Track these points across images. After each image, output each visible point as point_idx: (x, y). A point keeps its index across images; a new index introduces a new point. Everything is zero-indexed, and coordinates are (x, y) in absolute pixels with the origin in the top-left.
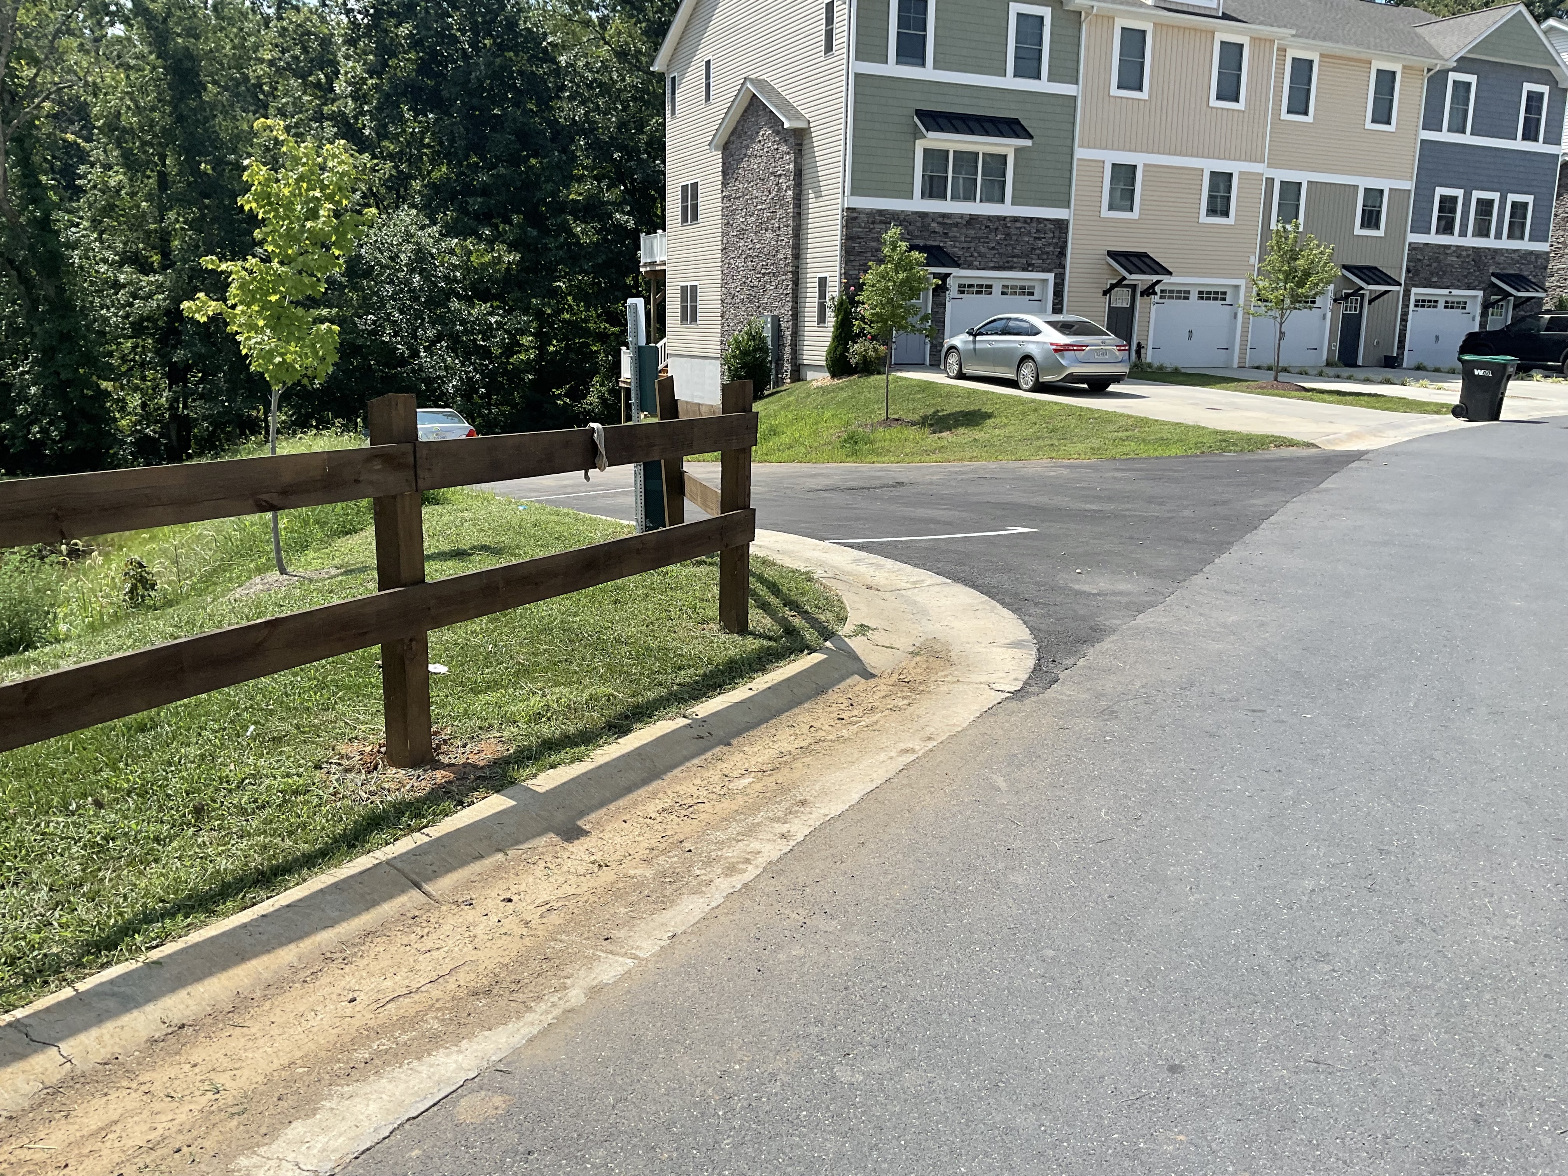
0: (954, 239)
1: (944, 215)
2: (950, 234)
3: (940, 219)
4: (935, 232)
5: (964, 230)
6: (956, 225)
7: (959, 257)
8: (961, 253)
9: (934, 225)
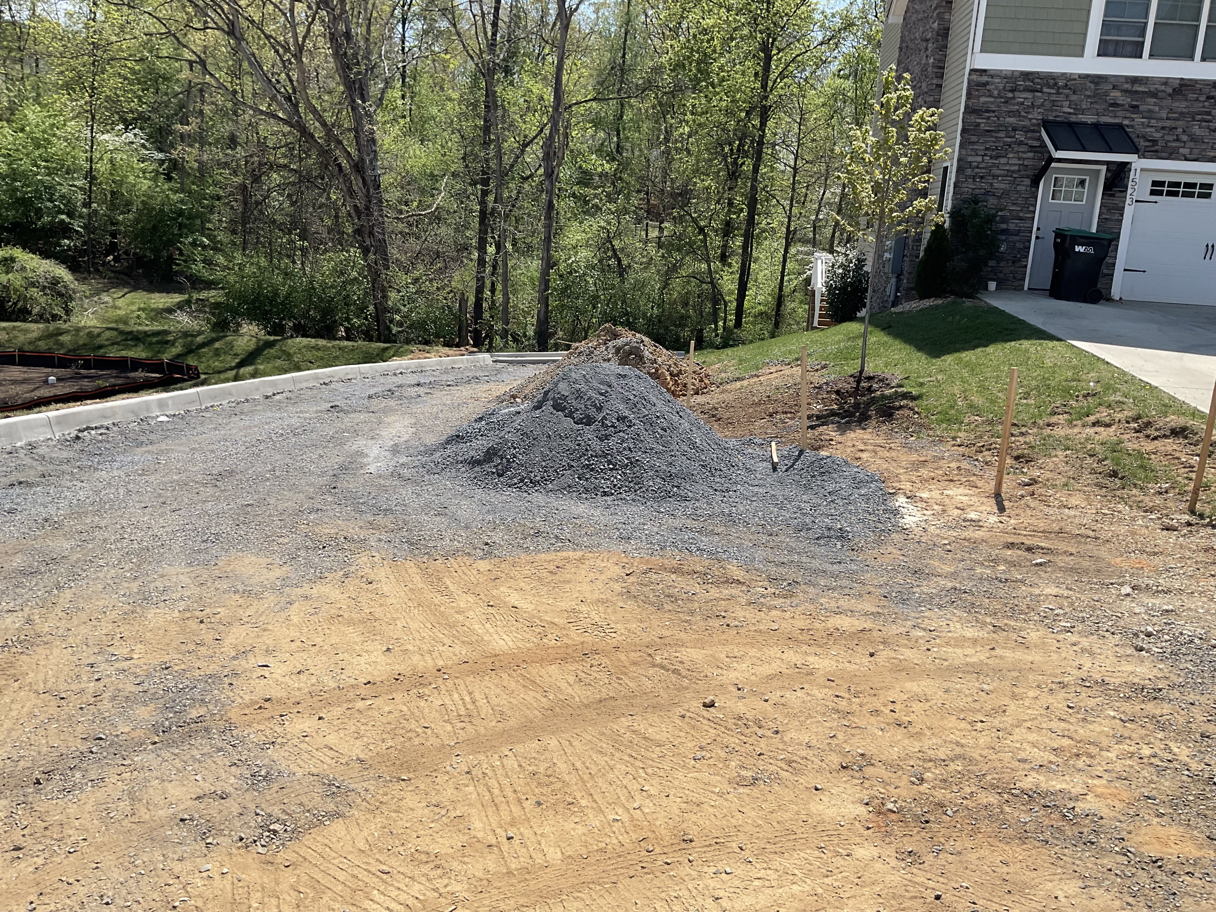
0: (1150, 115)
1: (1135, 80)
2: (1142, 108)
3: (1127, 86)
4: (1115, 105)
5: (1168, 102)
6: (1154, 94)
7: (1155, 142)
8: (1158, 135)
9: (1116, 94)
